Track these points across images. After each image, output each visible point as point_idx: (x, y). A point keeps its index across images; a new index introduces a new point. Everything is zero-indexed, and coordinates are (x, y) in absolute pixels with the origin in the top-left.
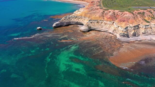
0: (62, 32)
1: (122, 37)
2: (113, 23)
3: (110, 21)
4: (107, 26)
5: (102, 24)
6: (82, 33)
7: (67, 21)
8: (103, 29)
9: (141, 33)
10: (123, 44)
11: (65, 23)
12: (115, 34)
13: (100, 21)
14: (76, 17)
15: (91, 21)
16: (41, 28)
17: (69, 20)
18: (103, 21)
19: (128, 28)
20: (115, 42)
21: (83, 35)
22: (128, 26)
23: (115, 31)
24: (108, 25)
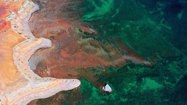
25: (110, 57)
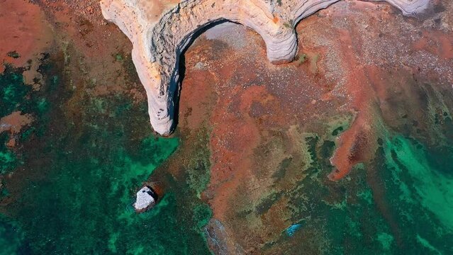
17: (167, 47)
21: (319, 75)
25: (243, 216)
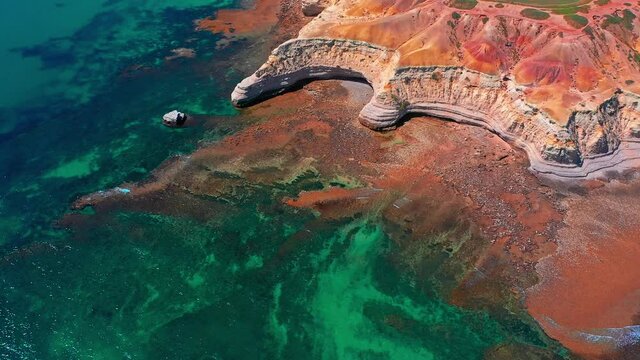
0: (284, 139)
1: (554, 163)
2: (506, 79)
3: (492, 73)
4: (478, 96)
5: (454, 85)
6: (373, 133)
7: (292, 68)
8: (462, 111)
9: (626, 131)
10: (564, 204)
11: (285, 76)
12: (519, 141)
13: (447, 69)
14: (331, 45)
15: (408, 74)
16: (182, 115)
17: (298, 59)
18: (459, 70)
19: (577, 116)
20: (525, 192)
21: (382, 150)
22: (578, 107)
23: (517, 130)
24: (484, 95)
